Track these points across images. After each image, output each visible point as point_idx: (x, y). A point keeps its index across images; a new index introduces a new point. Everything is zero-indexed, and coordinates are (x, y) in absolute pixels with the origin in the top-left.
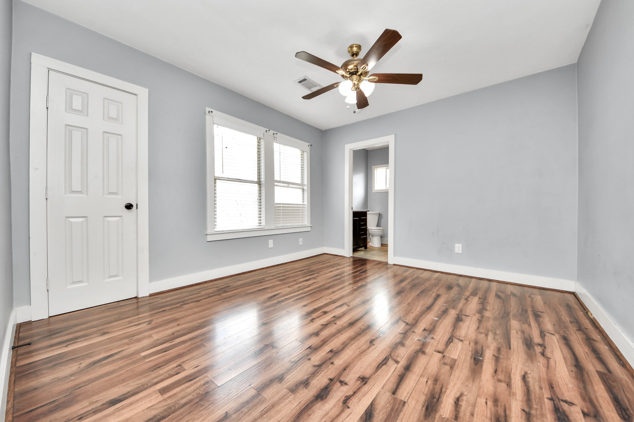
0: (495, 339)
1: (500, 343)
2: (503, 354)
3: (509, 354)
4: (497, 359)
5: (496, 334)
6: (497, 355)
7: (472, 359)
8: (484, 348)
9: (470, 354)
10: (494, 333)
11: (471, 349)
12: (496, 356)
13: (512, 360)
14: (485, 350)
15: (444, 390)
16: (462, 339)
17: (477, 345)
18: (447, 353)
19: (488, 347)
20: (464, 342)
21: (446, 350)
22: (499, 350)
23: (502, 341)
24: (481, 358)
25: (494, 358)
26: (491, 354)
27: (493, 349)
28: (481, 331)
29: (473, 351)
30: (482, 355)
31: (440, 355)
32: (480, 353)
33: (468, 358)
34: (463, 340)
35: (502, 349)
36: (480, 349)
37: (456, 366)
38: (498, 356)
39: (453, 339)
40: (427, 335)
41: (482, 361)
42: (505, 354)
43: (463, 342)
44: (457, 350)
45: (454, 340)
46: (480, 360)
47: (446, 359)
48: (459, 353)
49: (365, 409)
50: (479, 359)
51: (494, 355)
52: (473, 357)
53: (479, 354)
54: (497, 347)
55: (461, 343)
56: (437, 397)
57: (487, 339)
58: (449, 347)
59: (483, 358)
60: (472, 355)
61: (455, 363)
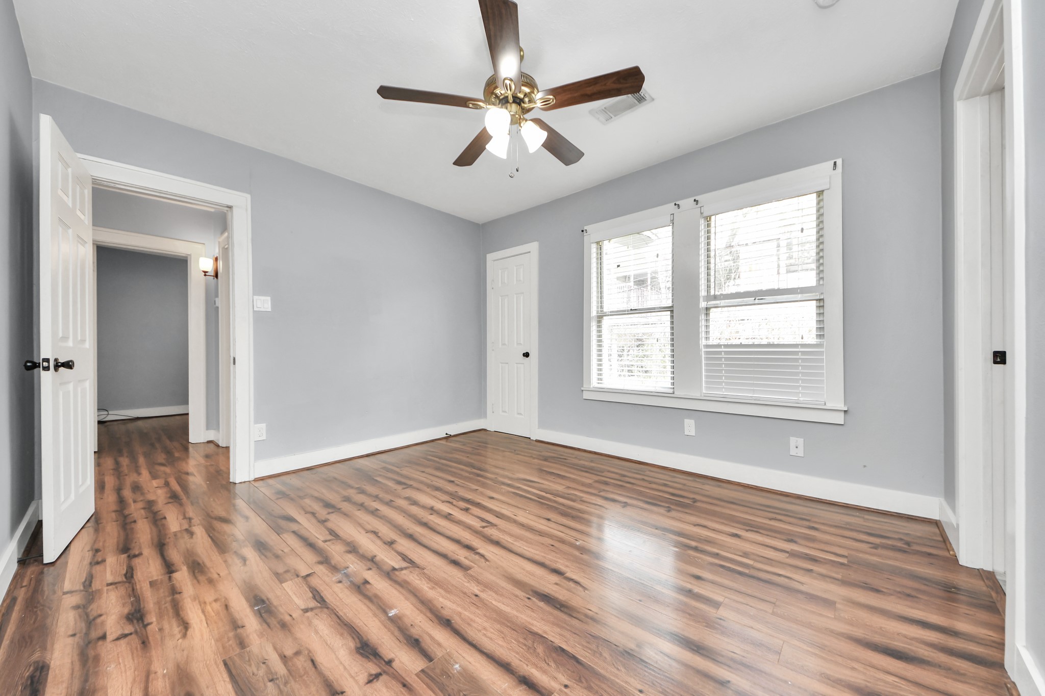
0: (264, 663)
1: (249, 661)
2: (231, 642)
3: (221, 649)
4: (236, 625)
5: (271, 678)
6: (239, 631)
7: (265, 598)
8: (265, 626)
9: (275, 602)
10: (277, 679)
11: (281, 610)
12: (239, 627)
13: (213, 642)
14: (261, 625)
15: (263, 557)
16: (309, 614)
17: (279, 623)
18: (300, 582)
19: (261, 635)
20: (301, 612)
21: (305, 583)
22: (242, 644)
23: (248, 667)
24: (256, 608)
25: (240, 623)
26: (247, 625)
27: (251, 637)
28: (302, 658)
29: (274, 609)
30: (259, 614)
31: (304, 573)
32: (263, 614)
33: (271, 596)
34: (305, 612)
35: (238, 650)
36: (269, 621)
37: (274, 578)
38: (236, 630)
39: (320, 603)
40: (351, 579)
41: (252, 606)
42: (227, 644)
43: (302, 610)
44: (295, 594)
45: (316, 603)
46: (256, 605)
47: (292, 576)
48: (287, 593)
49: (295, 518)
50: (258, 606)
51: (243, 627)
52: (267, 602)
53: (263, 612)
54: (249, 646)
55: (303, 607)
56: (263, 551)
57: (275, 649)
58: (307, 589)
59: (254, 611)
60: (271, 604)
61: (278, 580)
